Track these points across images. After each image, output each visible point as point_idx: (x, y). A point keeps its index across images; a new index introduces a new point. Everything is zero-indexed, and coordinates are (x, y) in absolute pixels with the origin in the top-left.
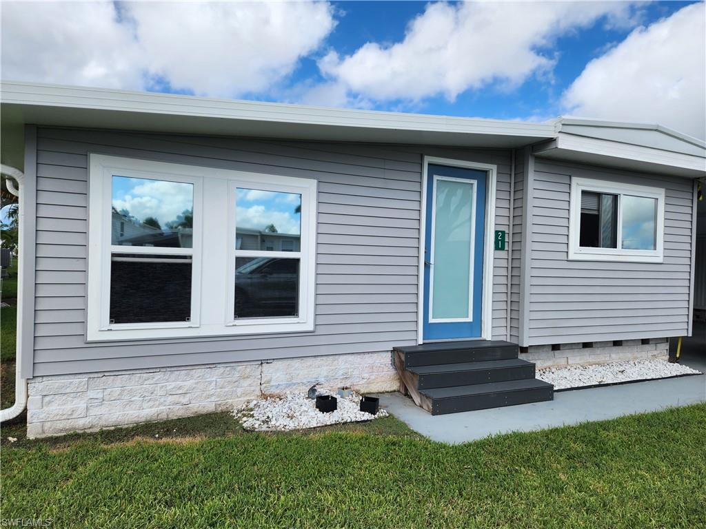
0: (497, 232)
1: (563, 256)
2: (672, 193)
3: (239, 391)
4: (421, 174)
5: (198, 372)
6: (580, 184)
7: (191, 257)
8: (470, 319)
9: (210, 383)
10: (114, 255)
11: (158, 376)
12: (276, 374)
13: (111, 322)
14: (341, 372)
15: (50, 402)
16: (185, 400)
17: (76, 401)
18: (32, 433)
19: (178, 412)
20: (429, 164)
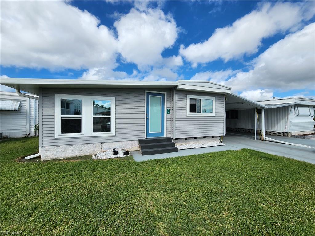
0: (167, 109)
1: (185, 115)
2: (217, 98)
3: (95, 150)
4: (145, 95)
5: (84, 145)
6: (189, 97)
7: (81, 117)
8: (161, 132)
9: (88, 148)
10: (61, 117)
11: (74, 146)
12: (105, 146)
13: (61, 133)
14: (123, 145)
15: (47, 152)
16: (81, 152)
17: (53, 152)
18: (42, 159)
19: (79, 155)
20: (147, 93)
